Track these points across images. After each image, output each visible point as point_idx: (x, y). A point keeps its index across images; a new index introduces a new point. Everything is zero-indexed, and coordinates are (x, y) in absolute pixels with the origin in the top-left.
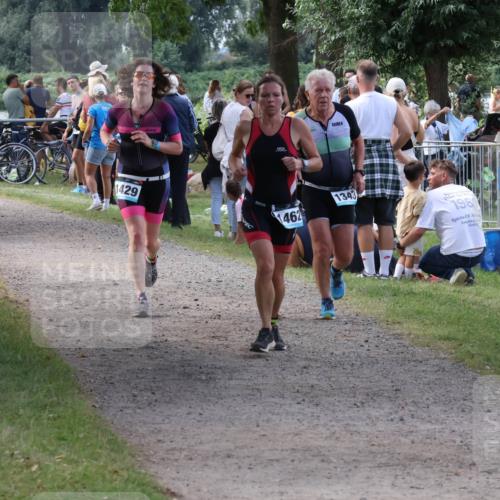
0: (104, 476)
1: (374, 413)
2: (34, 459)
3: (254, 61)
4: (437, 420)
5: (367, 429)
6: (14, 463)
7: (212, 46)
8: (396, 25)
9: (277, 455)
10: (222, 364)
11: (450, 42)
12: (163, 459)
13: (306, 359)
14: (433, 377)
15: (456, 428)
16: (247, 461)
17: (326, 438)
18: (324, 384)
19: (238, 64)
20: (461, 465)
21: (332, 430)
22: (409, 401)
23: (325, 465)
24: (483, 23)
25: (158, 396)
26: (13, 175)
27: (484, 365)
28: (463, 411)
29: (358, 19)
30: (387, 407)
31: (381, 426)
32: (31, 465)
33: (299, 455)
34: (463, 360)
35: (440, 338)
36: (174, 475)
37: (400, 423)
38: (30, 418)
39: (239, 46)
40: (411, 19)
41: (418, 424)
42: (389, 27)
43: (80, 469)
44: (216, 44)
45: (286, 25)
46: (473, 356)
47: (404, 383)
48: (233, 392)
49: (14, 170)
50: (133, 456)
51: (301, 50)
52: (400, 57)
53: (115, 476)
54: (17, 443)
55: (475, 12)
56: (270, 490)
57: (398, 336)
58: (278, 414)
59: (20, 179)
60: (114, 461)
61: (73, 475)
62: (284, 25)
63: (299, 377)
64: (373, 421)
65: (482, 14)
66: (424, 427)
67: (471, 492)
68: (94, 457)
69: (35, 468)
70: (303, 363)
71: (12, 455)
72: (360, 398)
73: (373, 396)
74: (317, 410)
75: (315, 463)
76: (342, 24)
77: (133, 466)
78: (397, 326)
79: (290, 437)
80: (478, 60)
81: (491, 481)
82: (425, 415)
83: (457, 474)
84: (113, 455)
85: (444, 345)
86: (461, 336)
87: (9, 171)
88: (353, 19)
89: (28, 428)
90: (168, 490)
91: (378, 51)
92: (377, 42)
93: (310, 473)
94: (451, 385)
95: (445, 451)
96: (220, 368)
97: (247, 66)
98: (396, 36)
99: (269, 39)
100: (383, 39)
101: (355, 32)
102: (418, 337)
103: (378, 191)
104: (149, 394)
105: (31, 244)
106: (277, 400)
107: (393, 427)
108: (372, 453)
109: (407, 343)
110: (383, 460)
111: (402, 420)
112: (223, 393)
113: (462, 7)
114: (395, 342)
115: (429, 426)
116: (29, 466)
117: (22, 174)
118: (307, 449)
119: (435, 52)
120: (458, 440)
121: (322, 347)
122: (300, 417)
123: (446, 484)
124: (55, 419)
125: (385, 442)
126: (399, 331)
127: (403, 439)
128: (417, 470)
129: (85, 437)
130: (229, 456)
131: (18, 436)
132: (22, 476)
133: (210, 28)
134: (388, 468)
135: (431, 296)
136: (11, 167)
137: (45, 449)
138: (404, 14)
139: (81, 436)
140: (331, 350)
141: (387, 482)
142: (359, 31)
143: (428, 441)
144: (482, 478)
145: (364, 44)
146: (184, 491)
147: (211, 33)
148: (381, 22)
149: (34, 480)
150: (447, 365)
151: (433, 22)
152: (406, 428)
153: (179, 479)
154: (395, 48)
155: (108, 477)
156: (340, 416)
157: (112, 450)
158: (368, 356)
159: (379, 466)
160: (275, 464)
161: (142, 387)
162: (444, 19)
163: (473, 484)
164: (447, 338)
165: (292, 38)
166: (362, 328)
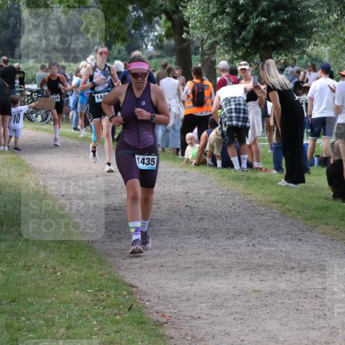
0: (96, 278)
1: (239, 242)
2: (58, 269)
3: (167, 55)
4: (272, 245)
5: (235, 250)
6: (47, 271)
7: (144, 47)
8: (244, 33)
9: (188, 265)
10: (156, 218)
11: (273, 43)
12: (127, 268)
13: (201, 214)
14: (270, 223)
15: (283, 249)
16: (172, 269)
17: (214, 256)
18: (212, 227)
19: (158, 57)
20: (286, 268)
21: (217, 251)
22: (257, 235)
23: (214, 270)
24: (291, 32)
25: (122, 235)
26: (39, 118)
27: (297, 216)
28: (286, 240)
29: (223, 30)
30: (246, 239)
31: (243, 249)
32: (57, 272)
33: (199, 265)
34: (285, 213)
35: (273, 202)
36: (134, 276)
37: (253, 248)
38: (55, 247)
39: (159, 47)
40: (252, 30)
41: (262, 247)
42: (241, 34)
43: (83, 274)
44: (146, 46)
45: (184, 36)
46: (290, 211)
47: (255, 226)
48: (162, 233)
49: (40, 116)
50: (111, 267)
51: (192, 48)
52: (246, 51)
53: (102, 277)
54: (48, 261)
55: (286, 26)
56: (184, 283)
57: (250, 201)
58: (188, 244)
59: (43, 121)
60: (101, 269)
61: (79, 277)
62: (183, 36)
63: (198, 223)
64: (238, 246)
65: (290, 27)
66: (266, 249)
67: (292, 282)
68: (90, 267)
69: (59, 274)
70: (200, 217)
71: (46, 267)
72: (231, 234)
73: (238, 233)
74: (208, 241)
75: (208, 269)
76: (214, 34)
77: (111, 272)
78: (249, 196)
79: (194, 256)
80: (289, 52)
81: (302, 276)
82: (266, 243)
83: (284, 273)
84: (100, 266)
85: (275, 205)
86: (284, 200)
87: (37, 117)
88: (220, 31)
89: (54, 253)
90: (130, 284)
91: (235, 47)
92: (234, 43)
93: (206, 274)
94: (280, 227)
95: (277, 261)
96: (155, 220)
97: (164, 57)
98: (244, 39)
99: (176, 42)
100: (237, 41)
101: (222, 38)
102: (260, 201)
103: (234, 123)
104: (118, 234)
105: (50, 155)
106: (186, 236)
107: (249, 249)
108: (238, 263)
109: (255, 205)
110: (245, 267)
111: (254, 245)
112: (158, 233)
113: (279, 23)
114: (249, 204)
115: (269, 248)
116: (55, 273)
117: (44, 118)
118: (204, 262)
119: (266, 48)
120: (284, 255)
121: (210, 208)
122: (200, 245)
123: (279, 278)
124: (68, 248)
125: (246, 257)
126: (251, 199)
127: (255, 256)
128: (263, 271)
129: (84, 257)
130: (162, 266)
131: (49, 258)
132: (52, 278)
133: (143, 37)
134: (248, 271)
135: (267, 179)
136: (38, 114)
137: (63, 264)
138: (248, 28)
139: (83, 256)
140: (215, 209)
141: (247, 278)
142: (224, 37)
143: (268, 256)
144: (298, 275)
145: (226, 45)
146: (139, 285)
147: (143, 40)
148: (236, 32)
149: (59, 280)
150: (277, 216)
151: (264, 32)
152: (256, 250)
153: (136, 279)
154: (244, 46)
155: (98, 278)
156: (221, 244)
157: (100, 264)
158: (235, 212)
159: (243, 270)
160: (187, 270)
161: (114, 230)
162: (270, 30)
163: (293, 278)
164: (277, 202)
165: (188, 42)
166: (231, 197)
